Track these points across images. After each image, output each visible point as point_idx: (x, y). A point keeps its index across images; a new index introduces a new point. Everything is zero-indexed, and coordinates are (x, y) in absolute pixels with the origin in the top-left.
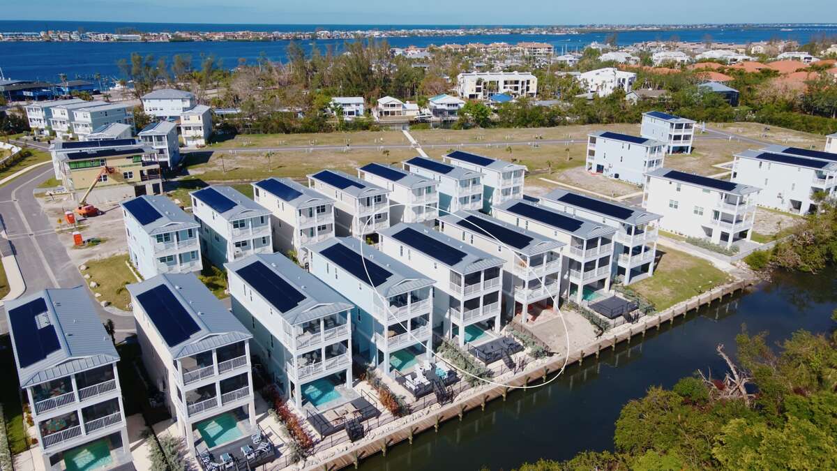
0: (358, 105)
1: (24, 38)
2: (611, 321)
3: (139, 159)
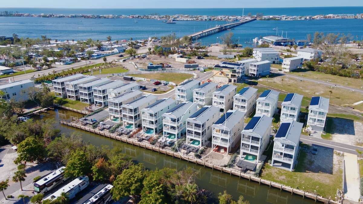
2: (237, 167)
3: (232, 71)
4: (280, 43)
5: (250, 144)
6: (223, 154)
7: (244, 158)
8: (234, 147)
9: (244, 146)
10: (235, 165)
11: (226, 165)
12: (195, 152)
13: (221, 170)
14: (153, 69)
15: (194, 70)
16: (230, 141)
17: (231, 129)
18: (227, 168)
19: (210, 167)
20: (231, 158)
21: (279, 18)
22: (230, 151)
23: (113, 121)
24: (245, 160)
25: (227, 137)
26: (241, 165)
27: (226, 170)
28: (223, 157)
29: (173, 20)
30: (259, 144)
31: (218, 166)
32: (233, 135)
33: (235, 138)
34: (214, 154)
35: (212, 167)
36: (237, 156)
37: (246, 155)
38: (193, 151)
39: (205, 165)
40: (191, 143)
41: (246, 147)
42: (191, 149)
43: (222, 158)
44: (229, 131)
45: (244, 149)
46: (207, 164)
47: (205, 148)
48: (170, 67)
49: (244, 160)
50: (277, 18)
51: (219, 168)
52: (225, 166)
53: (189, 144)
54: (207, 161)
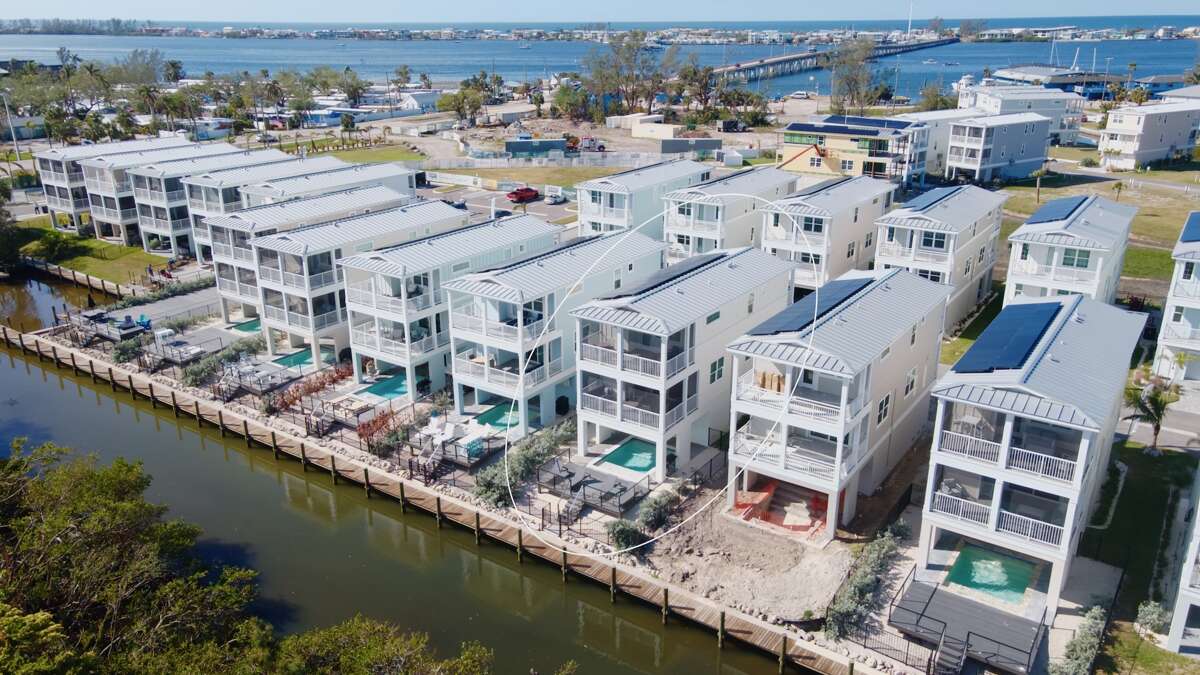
2: (892, 638)
3: (867, 145)
5: (1001, 473)
6: (801, 537)
7: (944, 574)
8: (876, 493)
9: (951, 486)
10: (884, 620)
11: (817, 616)
12: (617, 510)
13: (775, 648)
14: (525, 153)
15: (701, 159)
16: (847, 454)
17: (860, 366)
18: (820, 635)
19: (702, 619)
20: (855, 567)
22: (845, 521)
23: (230, 331)
24: (955, 589)
25: (834, 424)
26: (927, 627)
27: (811, 658)
28: (797, 554)
30: (1069, 475)
31: (758, 622)
32: (870, 408)
33: (884, 433)
34: (741, 530)
35: (714, 622)
36: (897, 557)
37: (956, 554)
38: (606, 505)
39: (668, 608)
40: (607, 458)
41: (964, 495)
42: (592, 493)
43: (791, 560)
44: (847, 375)
45: (950, 508)
46: (681, 597)
47: (684, 491)
48: (602, 149)
49: (946, 583)
51: (766, 633)
52: (810, 625)
53: (591, 463)
54: (686, 577)
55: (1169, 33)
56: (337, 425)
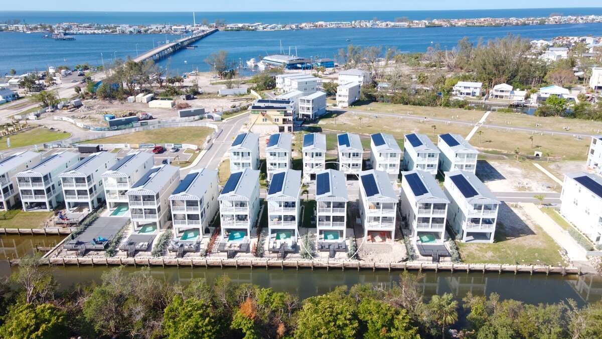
0: (476, 88)
1: (341, 25)
2: (422, 257)
3: (283, 112)
4: (295, 65)
6: (388, 243)
10: (418, 254)
11: (405, 258)
12: (343, 250)
13: (402, 267)
14: (123, 126)
15: (201, 119)
18: (408, 262)
19: (384, 267)
21: (253, 28)
23: (141, 234)
25: (393, 214)
27: (411, 266)
28: (391, 247)
29: (65, 34)
30: (444, 213)
31: (395, 264)
34: (373, 246)
35: (388, 267)
36: (410, 241)
38: (340, 249)
39: (376, 266)
40: (324, 238)
43: (390, 249)
45: (422, 226)
47: (353, 241)
48: (151, 118)
49: (422, 243)
50: (250, 28)
51: (399, 265)
52: (405, 260)
53: (323, 241)
54: (372, 259)
55: (297, 26)
56: (236, 252)
